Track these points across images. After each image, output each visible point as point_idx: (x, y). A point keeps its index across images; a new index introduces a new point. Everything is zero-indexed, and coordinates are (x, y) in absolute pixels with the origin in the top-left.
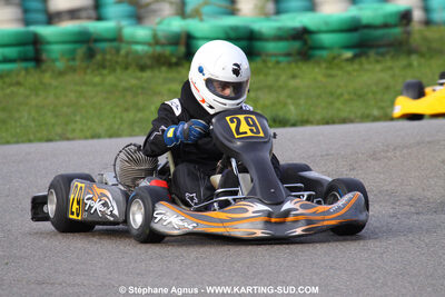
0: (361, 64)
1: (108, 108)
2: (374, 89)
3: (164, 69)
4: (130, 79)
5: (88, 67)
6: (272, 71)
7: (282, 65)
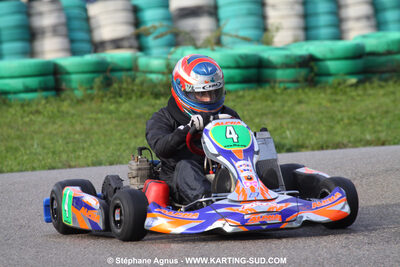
0: (365, 89)
1: (118, 134)
2: (374, 113)
5: (105, 96)
6: (279, 97)
7: (289, 91)
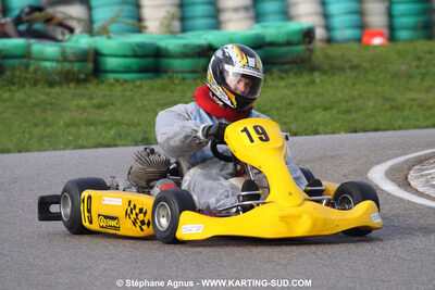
3: (72, 85)
4: (39, 95)
